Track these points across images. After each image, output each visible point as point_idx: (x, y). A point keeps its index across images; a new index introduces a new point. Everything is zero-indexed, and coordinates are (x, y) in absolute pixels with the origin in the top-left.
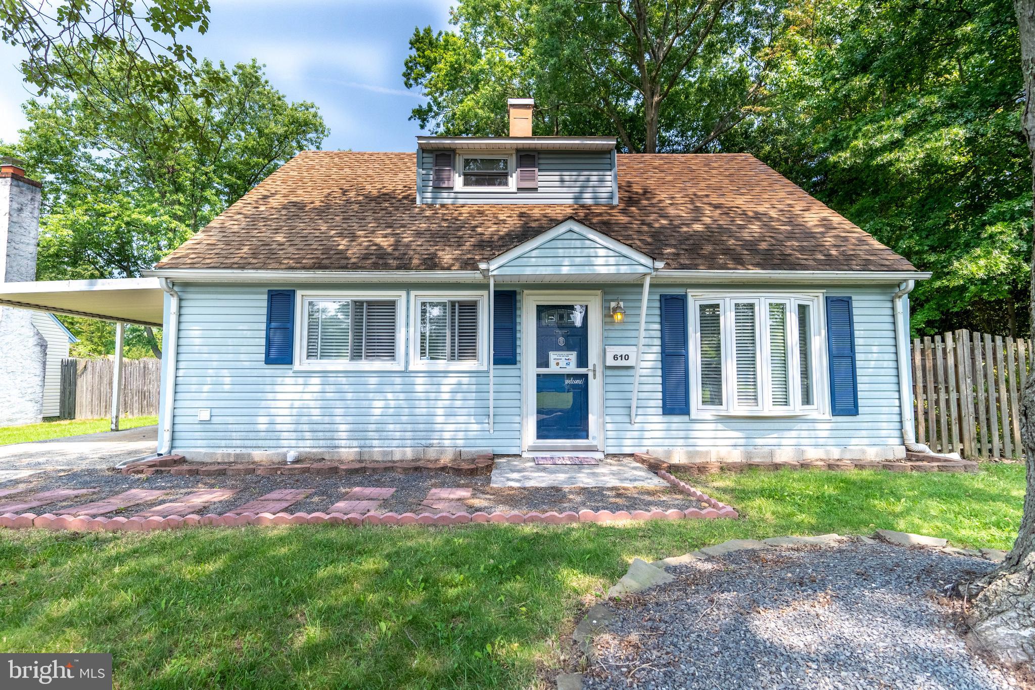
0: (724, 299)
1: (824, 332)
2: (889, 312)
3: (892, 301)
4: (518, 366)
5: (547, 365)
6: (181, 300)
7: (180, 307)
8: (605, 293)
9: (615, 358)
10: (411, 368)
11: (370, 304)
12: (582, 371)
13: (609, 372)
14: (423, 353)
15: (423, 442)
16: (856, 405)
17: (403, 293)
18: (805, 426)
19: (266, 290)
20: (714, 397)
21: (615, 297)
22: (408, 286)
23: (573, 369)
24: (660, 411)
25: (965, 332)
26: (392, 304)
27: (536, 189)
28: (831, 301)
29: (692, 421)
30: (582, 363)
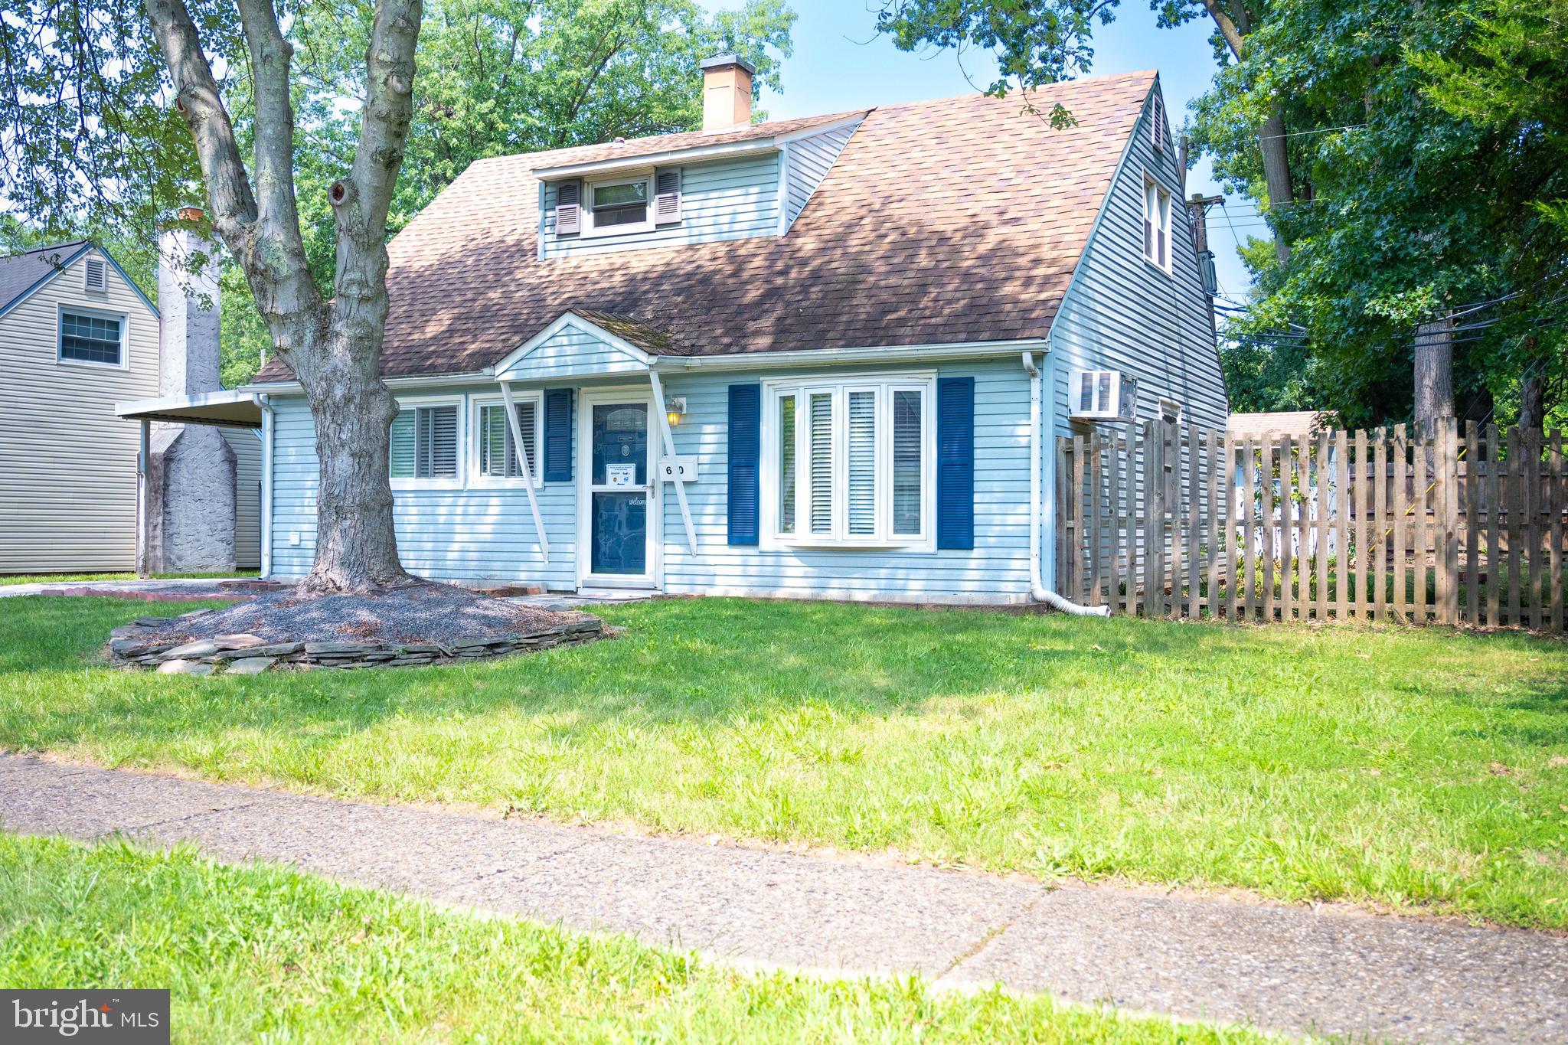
0: (800, 388)
1: (934, 429)
2: (1023, 398)
3: (1030, 382)
4: (573, 482)
5: (603, 481)
6: (275, 415)
7: (275, 423)
9: (669, 471)
10: (471, 486)
11: (436, 411)
12: (639, 488)
13: (667, 490)
14: (484, 469)
15: (482, 573)
16: (971, 536)
17: (462, 397)
18: (903, 562)
21: (680, 391)
22: (466, 389)
23: (631, 486)
24: (725, 539)
26: (452, 411)
27: (679, 223)
28: (943, 385)
29: (762, 554)
30: (641, 477)
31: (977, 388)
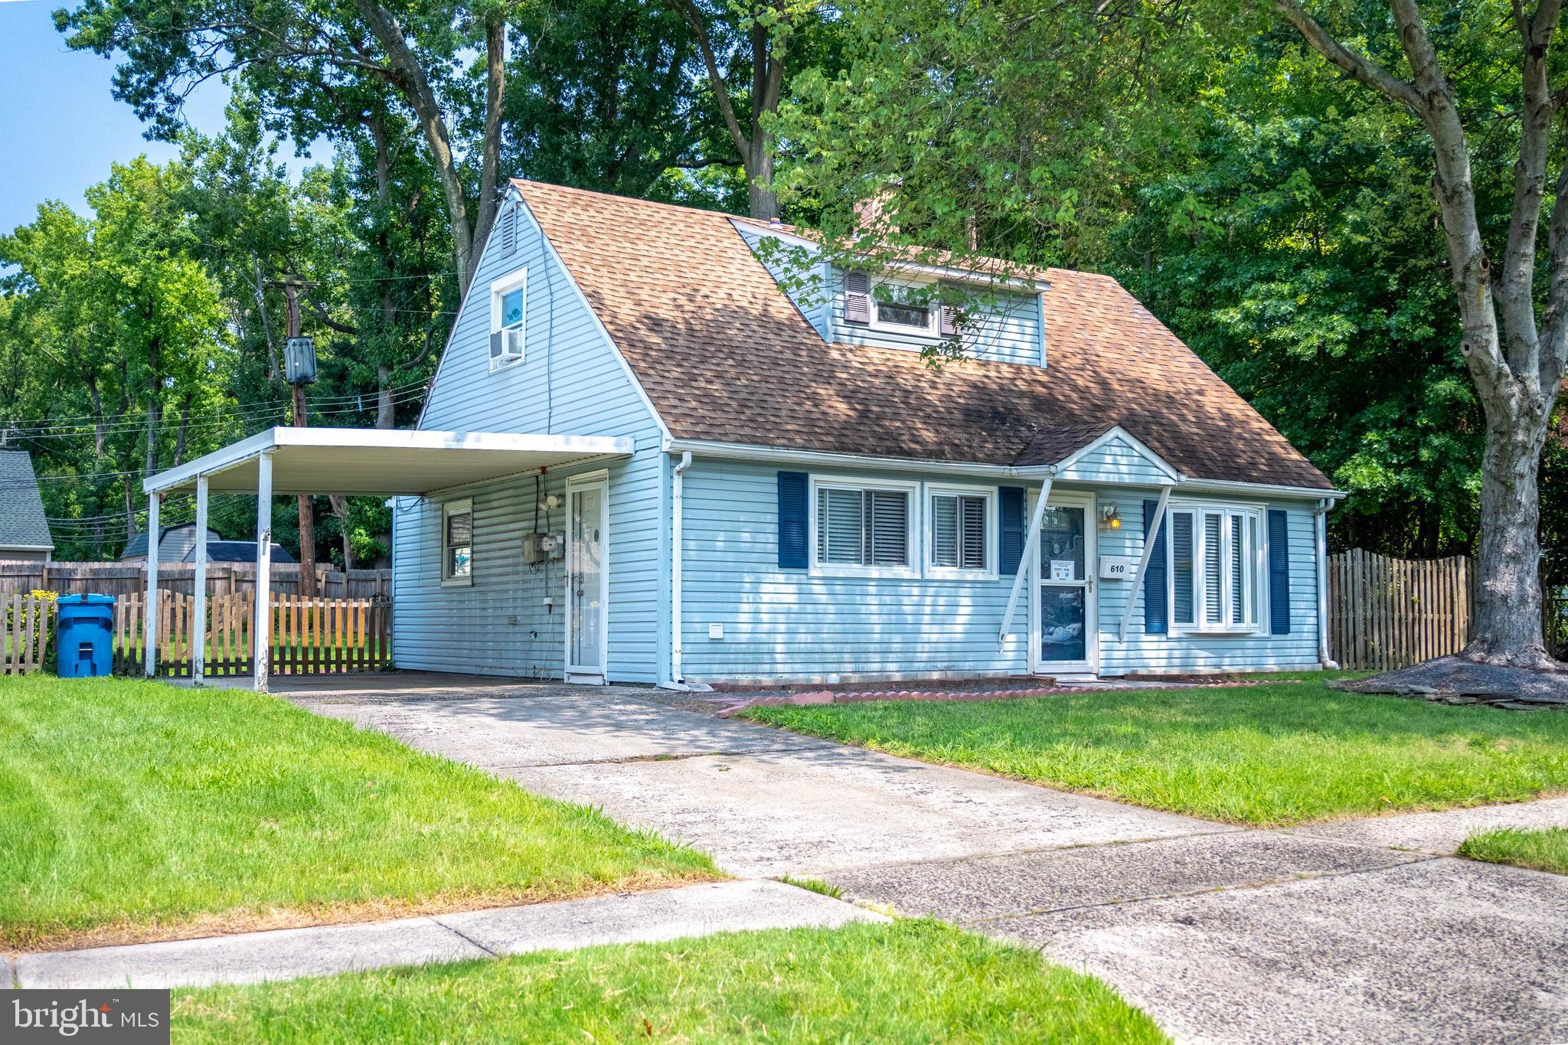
0: (1196, 508)
1: (1266, 546)
2: (1311, 528)
3: (1314, 518)
5: (1049, 577)
6: (684, 478)
7: (684, 488)
8: (1099, 496)
9: (1112, 569)
10: (928, 576)
11: (879, 494)
12: (1079, 583)
13: (1102, 586)
16: (1288, 624)
17: (917, 484)
19: (775, 471)
20: (1186, 614)
21: (1109, 501)
22: (923, 476)
23: (1071, 581)
24: (1142, 629)
25: (1359, 550)
26: (905, 497)
28: (1271, 514)
29: (1169, 640)
30: (1080, 573)
31: (1289, 519)
